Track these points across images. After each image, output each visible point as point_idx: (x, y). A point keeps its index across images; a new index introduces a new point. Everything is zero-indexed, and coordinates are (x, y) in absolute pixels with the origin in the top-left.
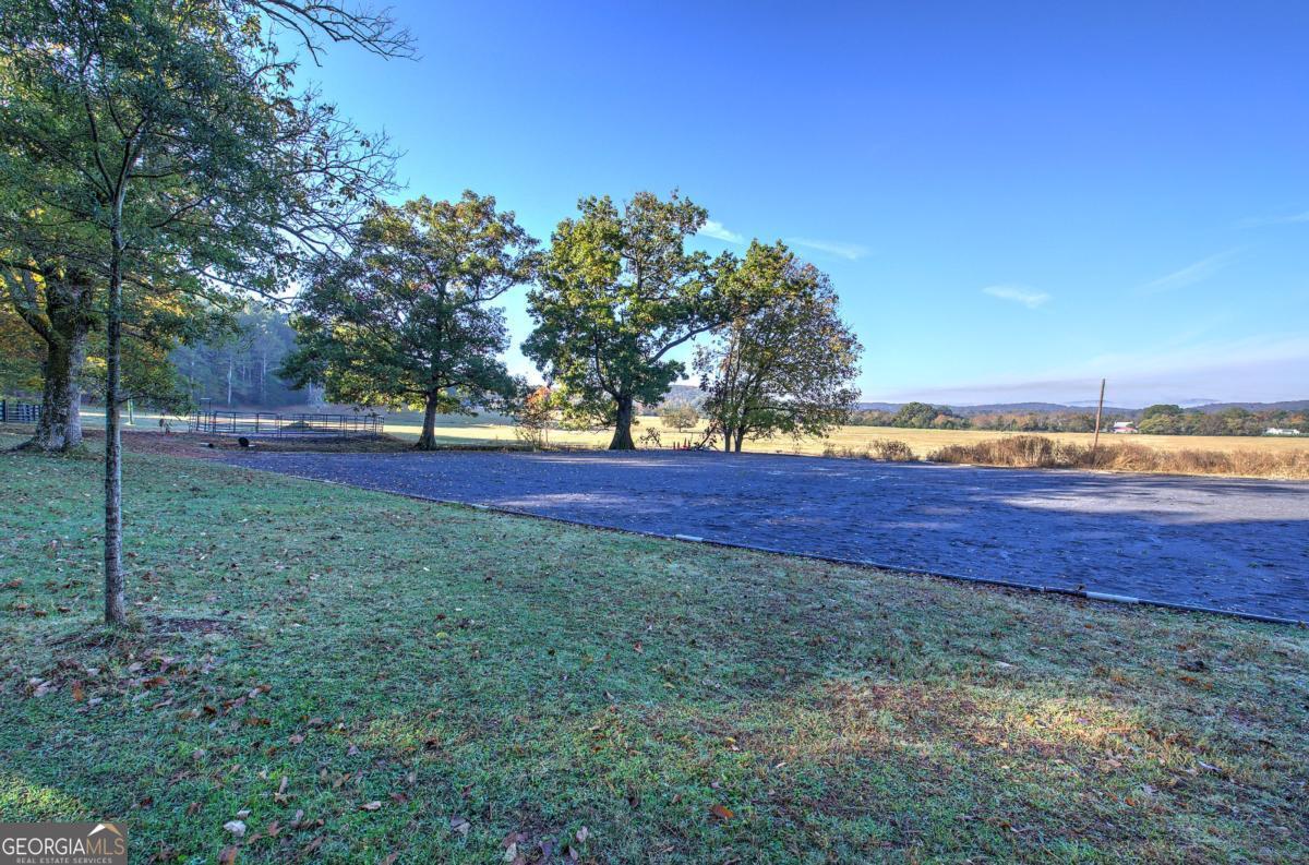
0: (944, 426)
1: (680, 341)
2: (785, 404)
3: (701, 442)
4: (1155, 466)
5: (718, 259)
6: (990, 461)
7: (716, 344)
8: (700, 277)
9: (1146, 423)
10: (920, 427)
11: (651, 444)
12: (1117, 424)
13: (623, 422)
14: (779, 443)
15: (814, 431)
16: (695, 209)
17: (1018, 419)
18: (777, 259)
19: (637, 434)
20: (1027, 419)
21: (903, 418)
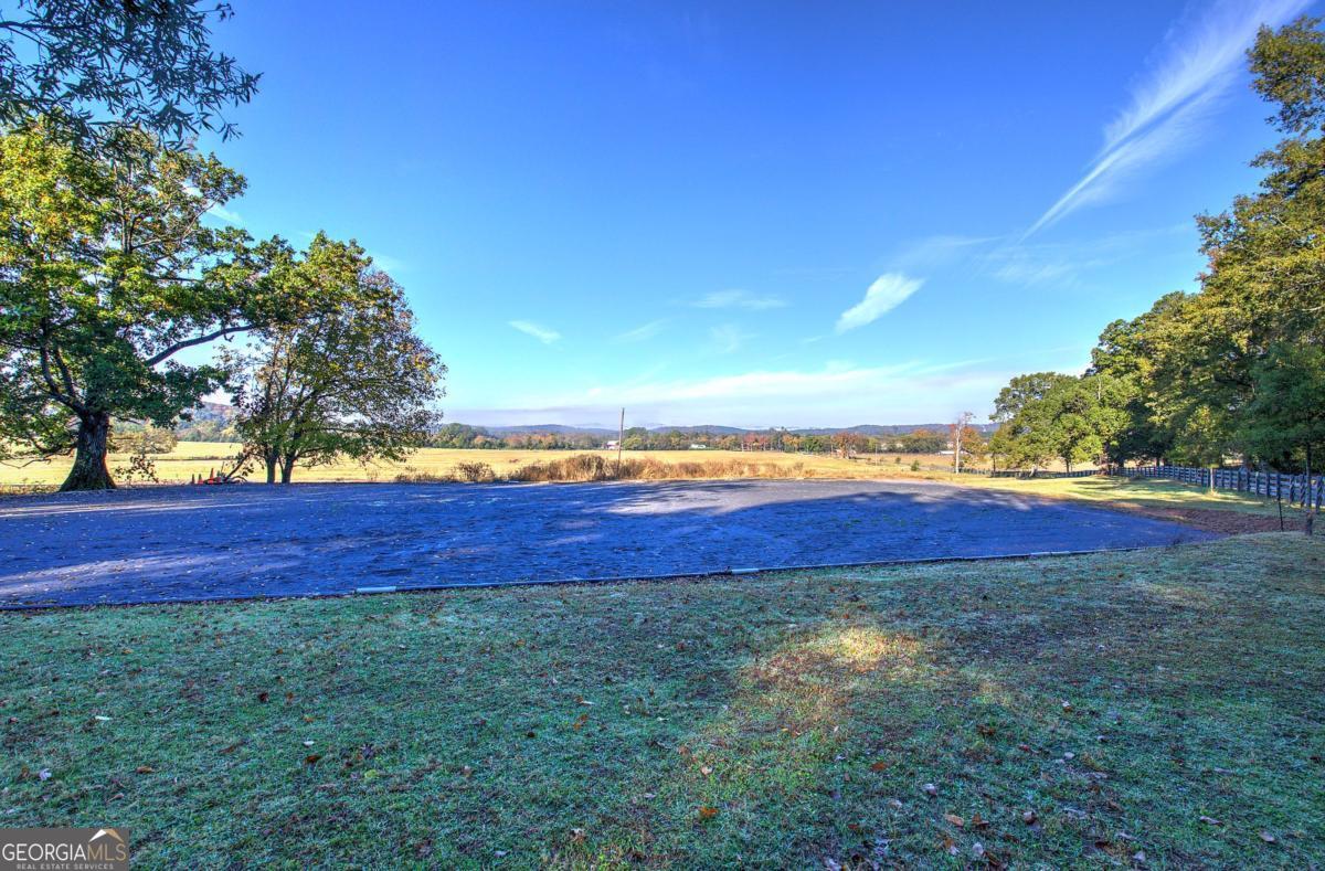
0: (483, 446)
1: (202, 340)
2: (351, 425)
3: (227, 471)
4: (665, 475)
5: (264, 244)
6: (560, 478)
7: (253, 348)
8: (234, 261)
9: (628, 441)
10: (461, 448)
11: (138, 478)
12: (610, 443)
13: (92, 449)
14: (345, 469)
15: (389, 454)
16: (226, 172)
17: (543, 439)
18: (354, 260)
19: (117, 463)
20: (549, 439)
21: (444, 439)
